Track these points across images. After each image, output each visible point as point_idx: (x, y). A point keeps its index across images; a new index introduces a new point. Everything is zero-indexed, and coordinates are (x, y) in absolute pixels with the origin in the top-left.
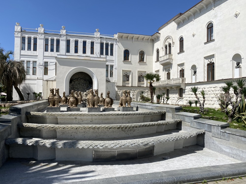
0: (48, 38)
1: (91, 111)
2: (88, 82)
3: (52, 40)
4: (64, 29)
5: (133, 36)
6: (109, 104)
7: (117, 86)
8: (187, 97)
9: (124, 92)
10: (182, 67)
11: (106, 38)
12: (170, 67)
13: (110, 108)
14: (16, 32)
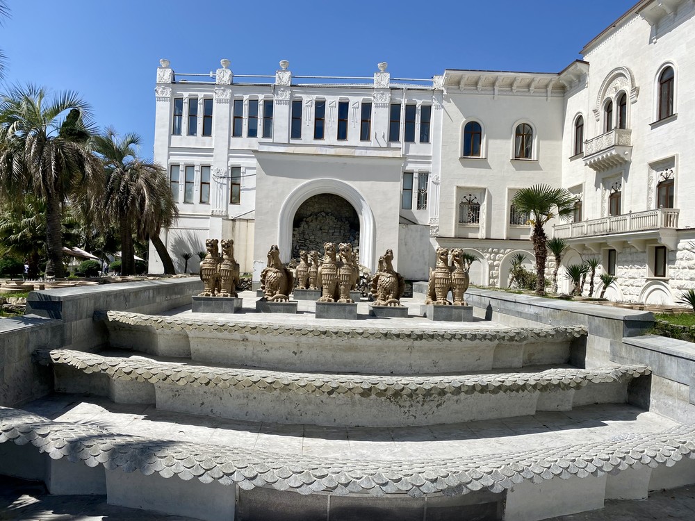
0: (241, 99)
1: (325, 314)
2: (348, 225)
3: (253, 104)
4: (287, 70)
5: (497, 79)
6: (389, 294)
7: (439, 238)
8: (681, 276)
9: (442, 255)
10: (664, 172)
11: (409, 89)
12: (621, 173)
13: (393, 306)
14: (160, 84)
